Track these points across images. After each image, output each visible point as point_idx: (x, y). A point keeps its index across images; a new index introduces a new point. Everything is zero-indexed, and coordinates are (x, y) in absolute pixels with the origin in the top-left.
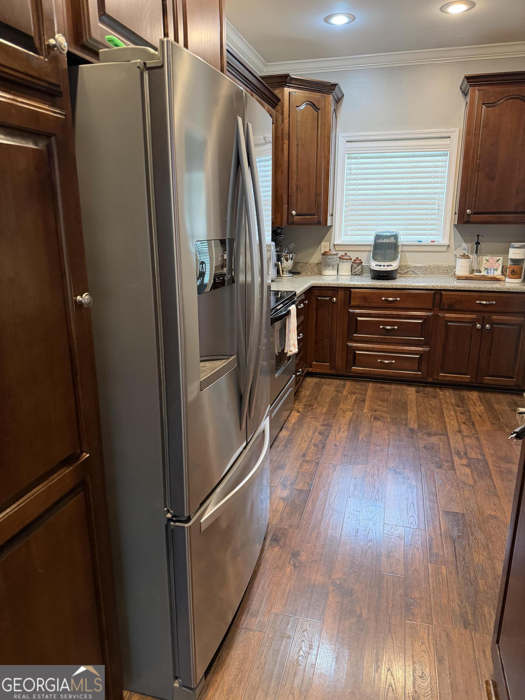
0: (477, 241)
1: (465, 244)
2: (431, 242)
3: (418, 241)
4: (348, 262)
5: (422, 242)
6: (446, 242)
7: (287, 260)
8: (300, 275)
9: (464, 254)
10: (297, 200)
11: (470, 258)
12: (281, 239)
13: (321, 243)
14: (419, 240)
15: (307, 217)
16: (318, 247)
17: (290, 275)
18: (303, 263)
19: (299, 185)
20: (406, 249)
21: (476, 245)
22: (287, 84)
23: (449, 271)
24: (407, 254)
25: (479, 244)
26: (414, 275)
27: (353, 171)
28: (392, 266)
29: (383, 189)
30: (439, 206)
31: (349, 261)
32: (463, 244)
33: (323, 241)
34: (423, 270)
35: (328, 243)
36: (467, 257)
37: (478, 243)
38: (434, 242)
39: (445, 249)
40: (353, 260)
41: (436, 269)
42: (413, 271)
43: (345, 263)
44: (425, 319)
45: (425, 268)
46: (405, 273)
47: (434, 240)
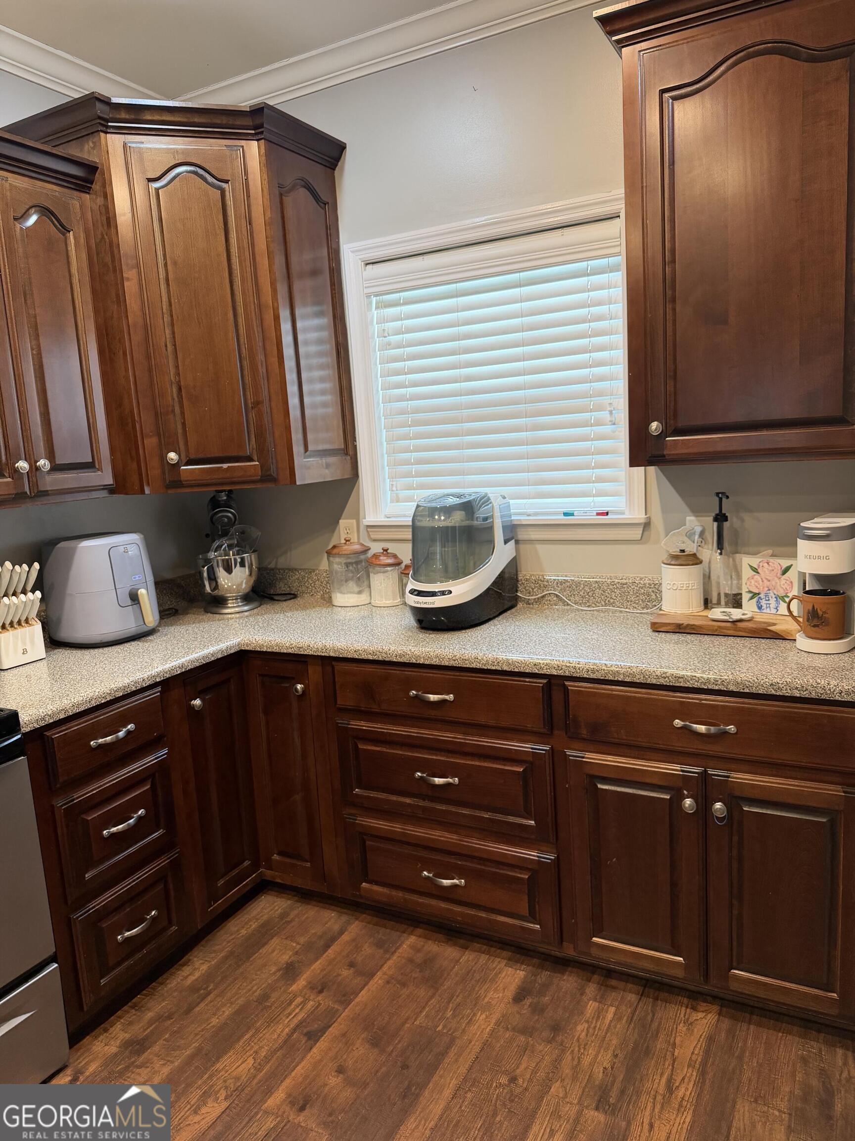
0: (718, 512)
1: (693, 518)
2: (598, 514)
3: (566, 514)
4: (387, 571)
5: (572, 515)
6: (639, 516)
7: (229, 570)
8: (296, 601)
9: (683, 551)
10: (184, 424)
11: (701, 562)
12: (227, 517)
13: (338, 522)
14: (565, 510)
15: (225, 466)
16: (333, 531)
17: (246, 608)
18: (304, 570)
19: (182, 383)
20: (534, 535)
21: (716, 524)
22: (110, 124)
23: (654, 597)
24: (540, 547)
25: (726, 520)
26: (560, 607)
27: (394, 339)
28: (450, 592)
29: (469, 379)
30: (611, 412)
31: (389, 569)
32: (688, 518)
33: (343, 516)
34: (581, 593)
35: (355, 521)
36: (693, 559)
37: (720, 518)
38: (607, 514)
39: (637, 533)
40: (403, 566)
41: (618, 592)
42: (557, 596)
43: (379, 574)
44: (532, 763)
45: (587, 589)
46: (539, 601)
47: (605, 509)
